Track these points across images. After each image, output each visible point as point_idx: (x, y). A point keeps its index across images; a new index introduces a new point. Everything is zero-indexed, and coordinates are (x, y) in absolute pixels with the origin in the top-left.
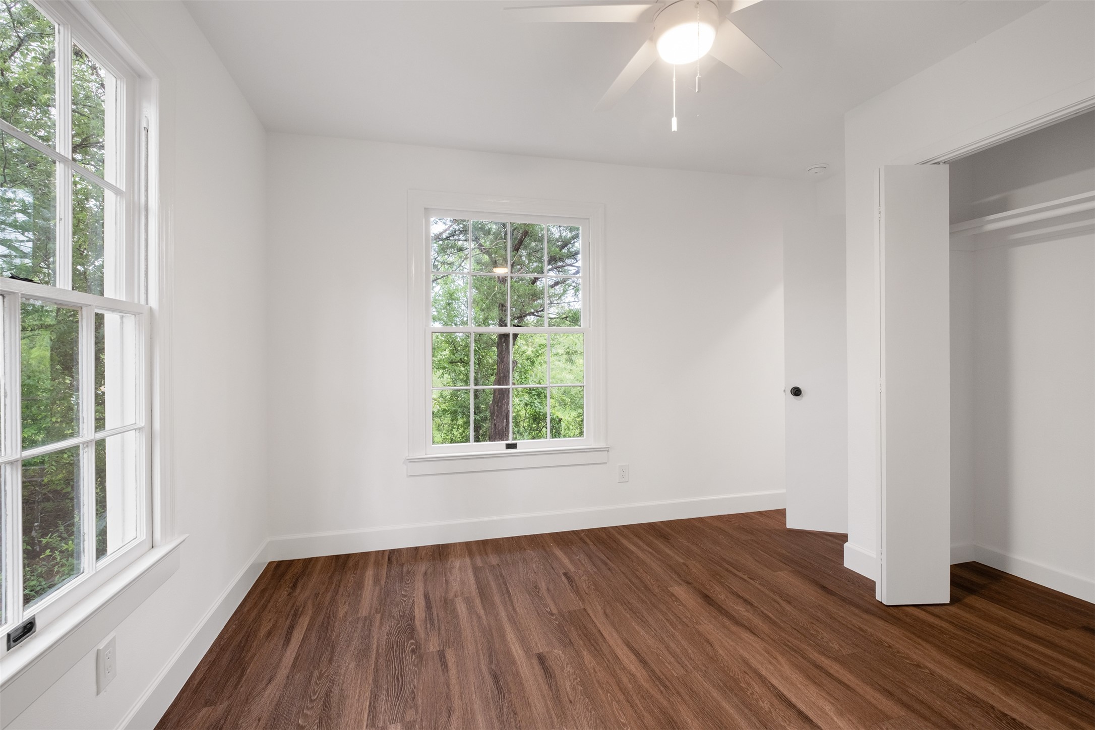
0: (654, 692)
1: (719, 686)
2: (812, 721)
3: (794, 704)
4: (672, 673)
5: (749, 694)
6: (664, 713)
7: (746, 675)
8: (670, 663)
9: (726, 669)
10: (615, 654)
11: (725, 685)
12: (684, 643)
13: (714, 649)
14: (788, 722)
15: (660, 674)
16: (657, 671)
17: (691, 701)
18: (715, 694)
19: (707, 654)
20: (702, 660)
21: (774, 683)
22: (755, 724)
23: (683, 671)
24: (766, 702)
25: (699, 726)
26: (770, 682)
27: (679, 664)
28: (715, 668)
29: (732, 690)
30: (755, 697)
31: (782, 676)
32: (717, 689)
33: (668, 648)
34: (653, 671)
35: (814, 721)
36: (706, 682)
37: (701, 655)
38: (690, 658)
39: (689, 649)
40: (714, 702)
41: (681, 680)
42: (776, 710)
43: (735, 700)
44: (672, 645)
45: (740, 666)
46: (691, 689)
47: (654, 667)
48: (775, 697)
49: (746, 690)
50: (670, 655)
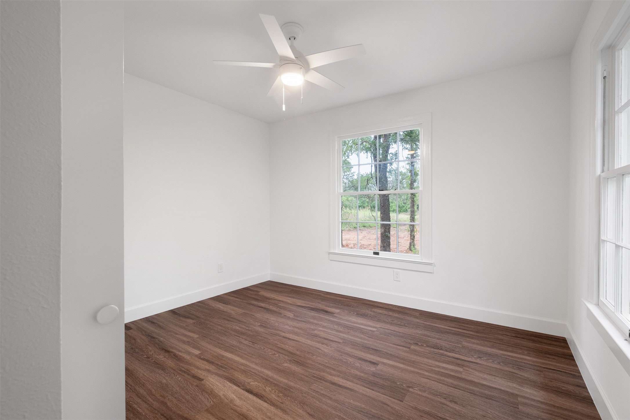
0: (317, 373)
1: (292, 389)
2: (246, 391)
3: (254, 396)
4: (317, 385)
5: (277, 391)
6: (307, 367)
7: (281, 402)
8: (322, 389)
9: (293, 400)
10: (350, 381)
11: (289, 390)
12: (325, 407)
13: (306, 411)
14: (257, 386)
15: (321, 381)
16: (323, 382)
17: (300, 375)
18: (292, 384)
19: (308, 406)
20: (308, 400)
21: (266, 403)
22: (271, 378)
23: (312, 388)
24: (268, 391)
25: (291, 368)
26: (268, 403)
27: (317, 391)
28: (298, 398)
29: (285, 389)
30: (274, 391)
31: (262, 410)
32: (292, 387)
33: (330, 399)
34: (326, 381)
35: (245, 392)
36: (299, 387)
37: (310, 403)
38: (314, 398)
39: (319, 403)
40: (290, 380)
41: (310, 383)
42: (263, 389)
43: (282, 385)
44: (329, 402)
45: (287, 406)
46: (303, 381)
47: (326, 383)
48: (264, 396)
49: (278, 393)
50: (325, 394)
